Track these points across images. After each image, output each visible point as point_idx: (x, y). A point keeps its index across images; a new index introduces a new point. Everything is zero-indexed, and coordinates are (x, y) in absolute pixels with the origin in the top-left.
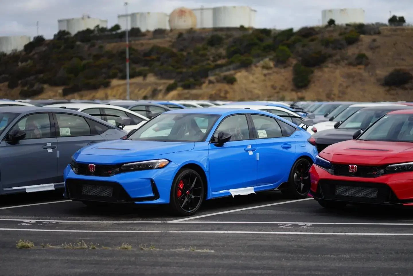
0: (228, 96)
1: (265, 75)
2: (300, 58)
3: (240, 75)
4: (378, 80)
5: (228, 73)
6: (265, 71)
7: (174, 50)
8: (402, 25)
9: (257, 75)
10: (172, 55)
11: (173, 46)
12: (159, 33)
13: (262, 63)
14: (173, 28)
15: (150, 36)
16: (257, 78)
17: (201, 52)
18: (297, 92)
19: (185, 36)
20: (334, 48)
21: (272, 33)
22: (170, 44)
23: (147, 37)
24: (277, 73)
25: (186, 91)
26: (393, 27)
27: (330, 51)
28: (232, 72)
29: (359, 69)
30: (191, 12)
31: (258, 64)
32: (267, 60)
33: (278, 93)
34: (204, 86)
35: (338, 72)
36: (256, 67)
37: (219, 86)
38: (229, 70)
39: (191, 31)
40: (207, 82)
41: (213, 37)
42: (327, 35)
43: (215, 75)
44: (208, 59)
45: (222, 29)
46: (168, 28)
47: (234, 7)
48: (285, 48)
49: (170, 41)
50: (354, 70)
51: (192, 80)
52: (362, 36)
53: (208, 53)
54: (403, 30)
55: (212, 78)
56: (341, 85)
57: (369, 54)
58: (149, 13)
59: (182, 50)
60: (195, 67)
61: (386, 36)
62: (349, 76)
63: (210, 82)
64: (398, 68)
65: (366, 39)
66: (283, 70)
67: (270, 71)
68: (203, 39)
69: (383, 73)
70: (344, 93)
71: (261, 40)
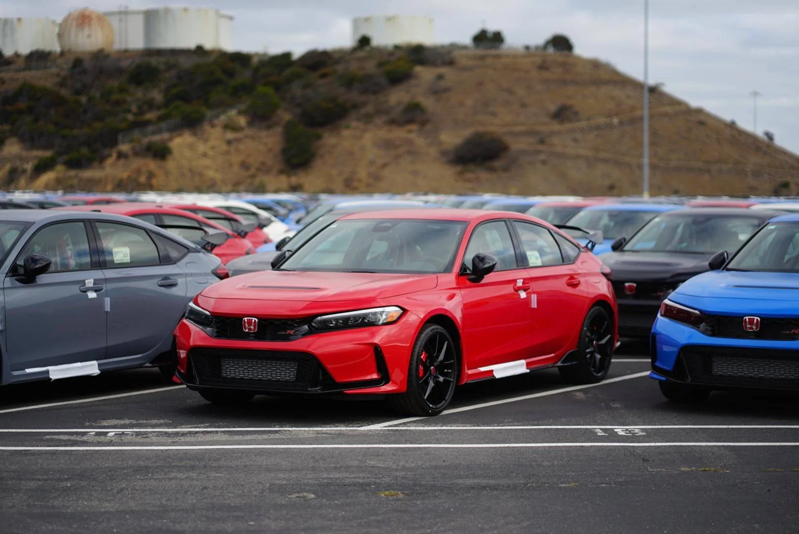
0: (154, 182)
1: (229, 143)
2: (298, 111)
3: (181, 143)
4: (444, 153)
5: (156, 138)
6: (230, 135)
7: (64, 92)
8: (498, 48)
9: (213, 142)
10: (57, 101)
11: (62, 84)
12: (38, 58)
13: (223, 118)
14: (67, 49)
15: (20, 63)
16: (213, 148)
17: (115, 97)
18: (289, 175)
19: (87, 64)
20: (365, 91)
21: (255, 60)
22: (57, 80)
23: (13, 67)
24: (253, 138)
25: (72, 173)
26: (481, 52)
27: (354, 96)
28: (166, 136)
29: (410, 131)
30: (102, 18)
31: (216, 122)
32: (233, 113)
33: (253, 176)
34: (109, 161)
35: (368, 138)
36: (213, 126)
37: (137, 163)
38: (159, 131)
39: (100, 55)
40: (114, 155)
41: (139, 67)
42: (353, 67)
43: (131, 141)
44: (129, 111)
45: (160, 52)
46: (57, 49)
47: (186, 10)
48: (270, 90)
49: (58, 75)
50: (399, 134)
51: (84, 150)
52: (418, 69)
53: (129, 99)
54: (498, 57)
55: (124, 147)
56: (372, 163)
57: (428, 102)
58: (19, 19)
59: (78, 92)
60: (98, 125)
61: (465, 69)
62: (388, 145)
63: (120, 155)
64: (481, 129)
65: (425, 74)
66: (264, 133)
67: (239, 135)
68: (120, 71)
69: (452, 138)
70: (377, 178)
71: (231, 74)
